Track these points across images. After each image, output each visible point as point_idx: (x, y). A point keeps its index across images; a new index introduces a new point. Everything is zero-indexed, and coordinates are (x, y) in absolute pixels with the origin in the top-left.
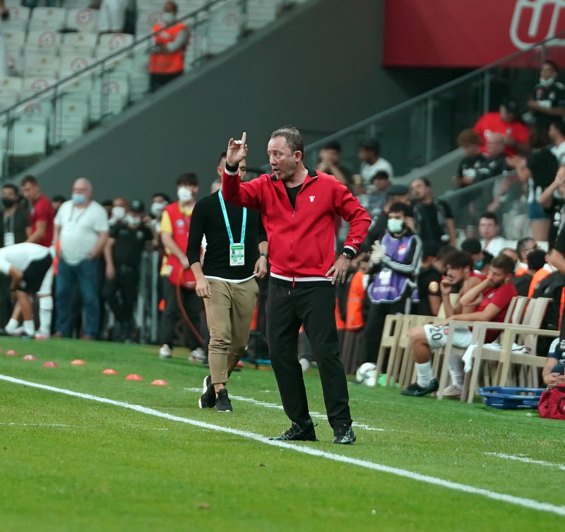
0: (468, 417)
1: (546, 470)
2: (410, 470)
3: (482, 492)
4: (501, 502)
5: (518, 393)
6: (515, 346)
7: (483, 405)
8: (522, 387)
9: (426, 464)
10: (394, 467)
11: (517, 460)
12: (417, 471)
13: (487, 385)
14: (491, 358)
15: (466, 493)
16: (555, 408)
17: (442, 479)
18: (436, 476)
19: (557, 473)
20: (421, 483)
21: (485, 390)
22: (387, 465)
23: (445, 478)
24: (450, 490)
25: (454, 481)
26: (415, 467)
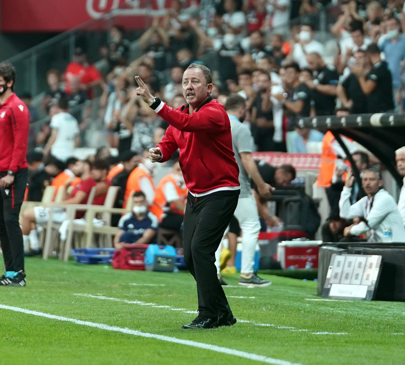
0: (63, 270)
1: (115, 303)
2: (22, 308)
3: (71, 320)
4: (84, 326)
5: (98, 253)
6: (95, 221)
7: (74, 262)
8: (101, 248)
9: (33, 303)
10: (11, 305)
11: (96, 298)
12: (27, 308)
13: (77, 247)
14: (79, 229)
15: (61, 321)
16: (123, 262)
17: (44, 312)
18: (40, 310)
19: (123, 306)
20: (29, 316)
21: (76, 251)
22: (6, 304)
23: (46, 312)
24: (50, 320)
25: (52, 314)
26: (25, 305)
